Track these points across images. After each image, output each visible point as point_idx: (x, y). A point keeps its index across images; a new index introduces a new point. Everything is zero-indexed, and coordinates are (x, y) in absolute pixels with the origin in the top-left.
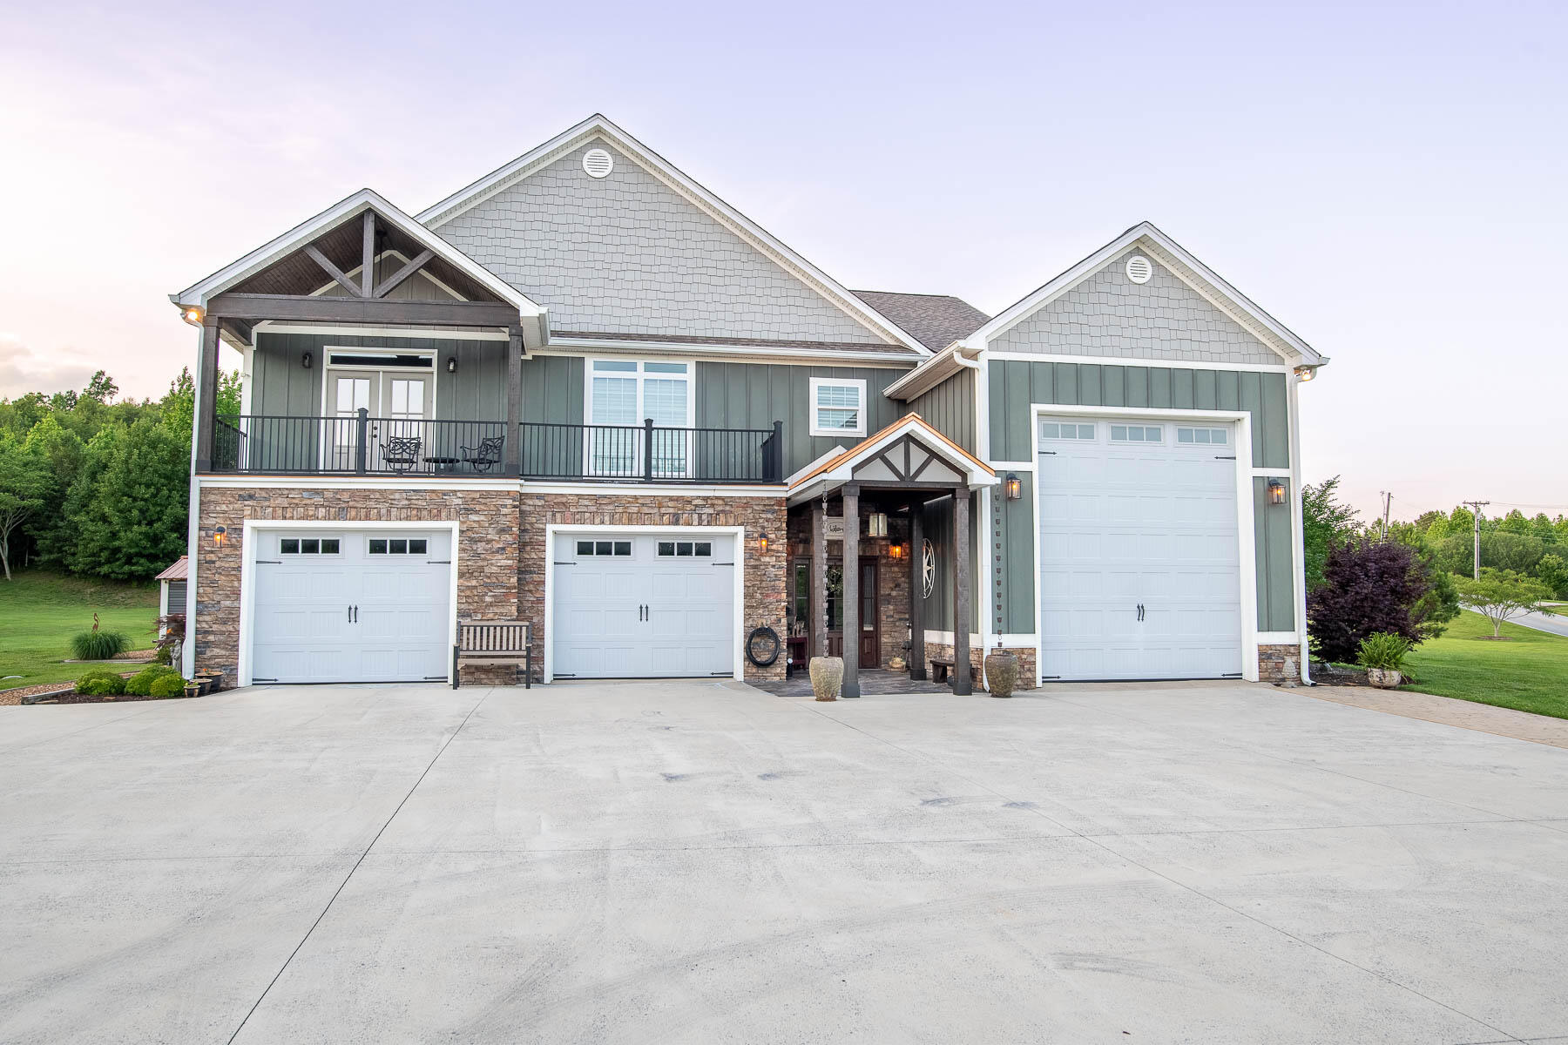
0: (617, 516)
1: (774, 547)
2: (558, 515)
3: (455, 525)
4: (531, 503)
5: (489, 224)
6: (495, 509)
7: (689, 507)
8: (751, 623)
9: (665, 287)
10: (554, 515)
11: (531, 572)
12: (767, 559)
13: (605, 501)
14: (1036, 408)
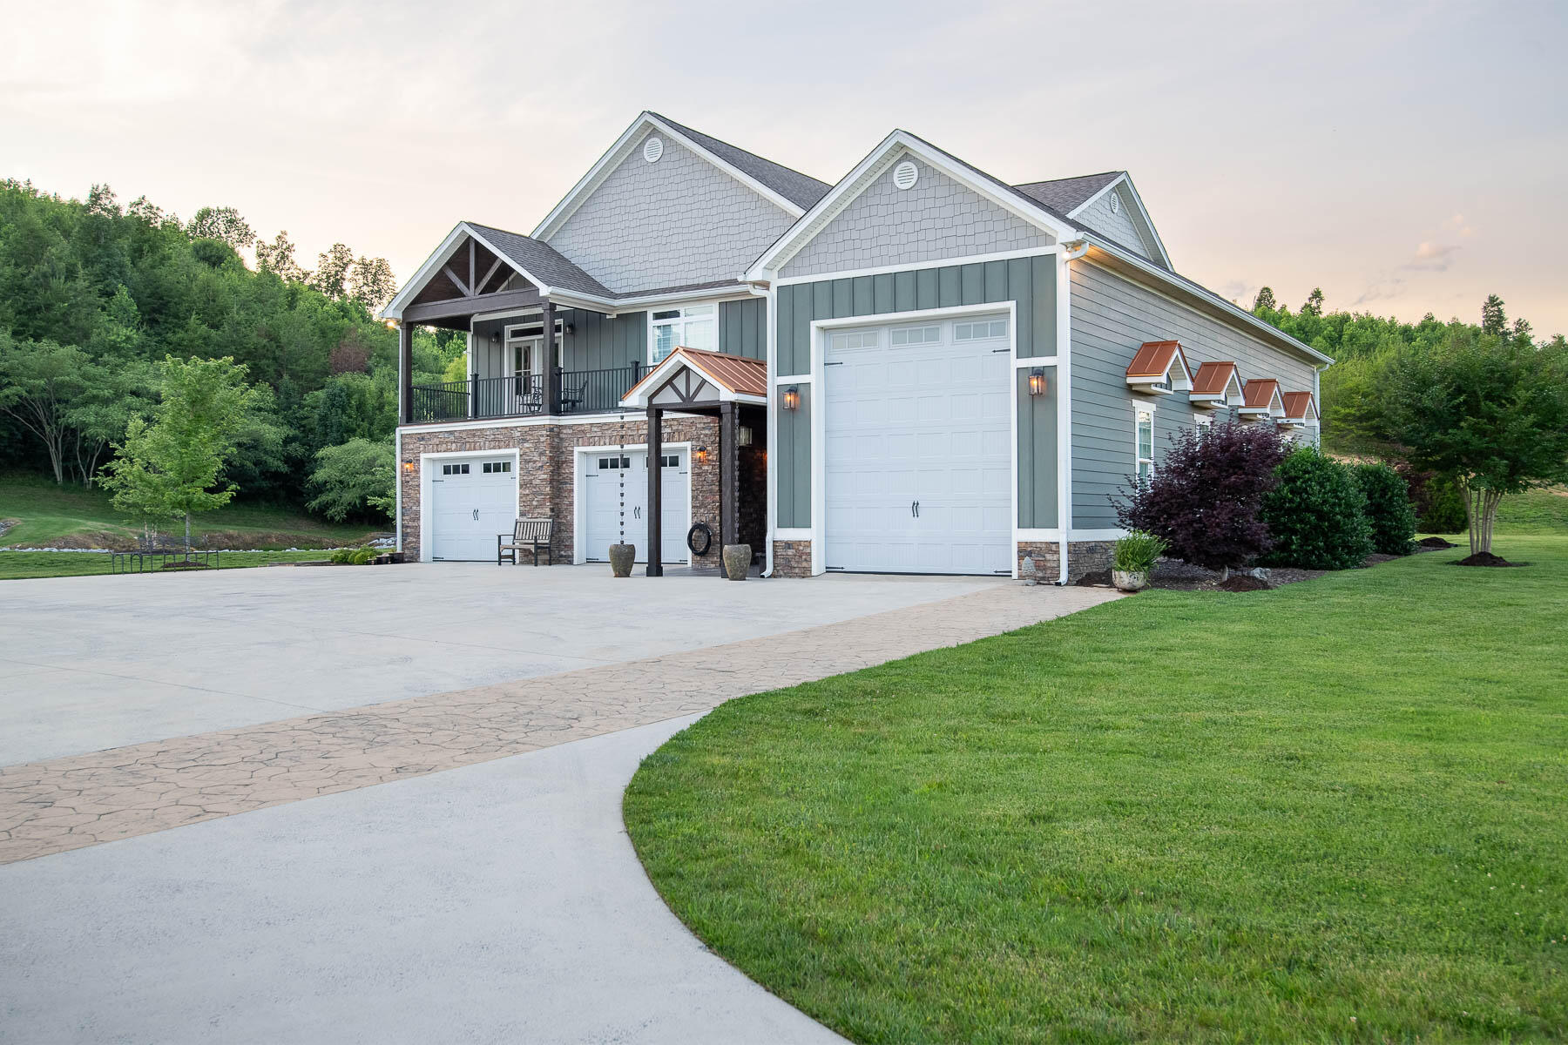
0: (613, 439)
1: (710, 457)
2: (581, 440)
3: (516, 451)
4: (562, 432)
6: (537, 438)
8: (694, 519)
9: (698, 243)
10: (578, 440)
11: (566, 483)
12: (706, 468)
13: (607, 427)
14: (814, 324)
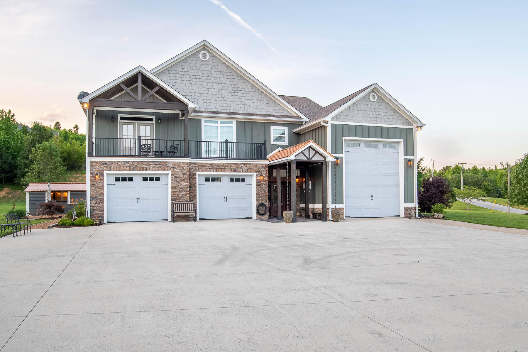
0: (218, 170)
2: (200, 169)
3: (170, 173)
4: (192, 165)
5: (170, 75)
6: (182, 167)
7: (239, 167)
8: (258, 202)
9: (226, 97)
10: (199, 169)
11: (192, 187)
12: (263, 183)
13: (214, 165)
14: (344, 138)
